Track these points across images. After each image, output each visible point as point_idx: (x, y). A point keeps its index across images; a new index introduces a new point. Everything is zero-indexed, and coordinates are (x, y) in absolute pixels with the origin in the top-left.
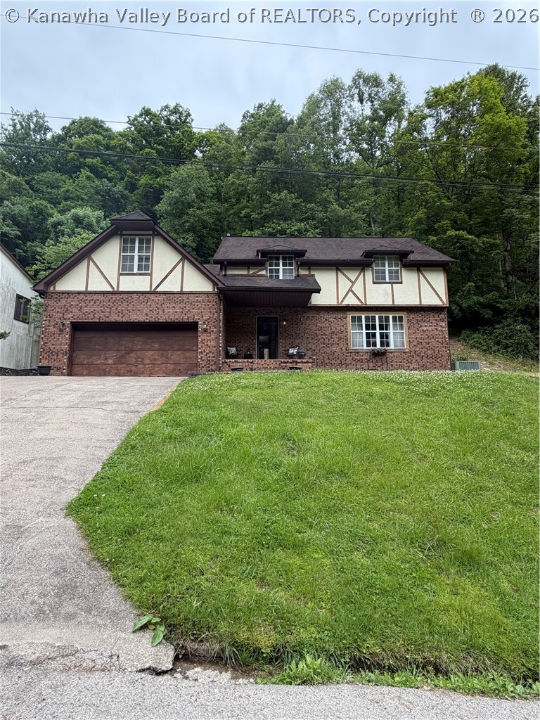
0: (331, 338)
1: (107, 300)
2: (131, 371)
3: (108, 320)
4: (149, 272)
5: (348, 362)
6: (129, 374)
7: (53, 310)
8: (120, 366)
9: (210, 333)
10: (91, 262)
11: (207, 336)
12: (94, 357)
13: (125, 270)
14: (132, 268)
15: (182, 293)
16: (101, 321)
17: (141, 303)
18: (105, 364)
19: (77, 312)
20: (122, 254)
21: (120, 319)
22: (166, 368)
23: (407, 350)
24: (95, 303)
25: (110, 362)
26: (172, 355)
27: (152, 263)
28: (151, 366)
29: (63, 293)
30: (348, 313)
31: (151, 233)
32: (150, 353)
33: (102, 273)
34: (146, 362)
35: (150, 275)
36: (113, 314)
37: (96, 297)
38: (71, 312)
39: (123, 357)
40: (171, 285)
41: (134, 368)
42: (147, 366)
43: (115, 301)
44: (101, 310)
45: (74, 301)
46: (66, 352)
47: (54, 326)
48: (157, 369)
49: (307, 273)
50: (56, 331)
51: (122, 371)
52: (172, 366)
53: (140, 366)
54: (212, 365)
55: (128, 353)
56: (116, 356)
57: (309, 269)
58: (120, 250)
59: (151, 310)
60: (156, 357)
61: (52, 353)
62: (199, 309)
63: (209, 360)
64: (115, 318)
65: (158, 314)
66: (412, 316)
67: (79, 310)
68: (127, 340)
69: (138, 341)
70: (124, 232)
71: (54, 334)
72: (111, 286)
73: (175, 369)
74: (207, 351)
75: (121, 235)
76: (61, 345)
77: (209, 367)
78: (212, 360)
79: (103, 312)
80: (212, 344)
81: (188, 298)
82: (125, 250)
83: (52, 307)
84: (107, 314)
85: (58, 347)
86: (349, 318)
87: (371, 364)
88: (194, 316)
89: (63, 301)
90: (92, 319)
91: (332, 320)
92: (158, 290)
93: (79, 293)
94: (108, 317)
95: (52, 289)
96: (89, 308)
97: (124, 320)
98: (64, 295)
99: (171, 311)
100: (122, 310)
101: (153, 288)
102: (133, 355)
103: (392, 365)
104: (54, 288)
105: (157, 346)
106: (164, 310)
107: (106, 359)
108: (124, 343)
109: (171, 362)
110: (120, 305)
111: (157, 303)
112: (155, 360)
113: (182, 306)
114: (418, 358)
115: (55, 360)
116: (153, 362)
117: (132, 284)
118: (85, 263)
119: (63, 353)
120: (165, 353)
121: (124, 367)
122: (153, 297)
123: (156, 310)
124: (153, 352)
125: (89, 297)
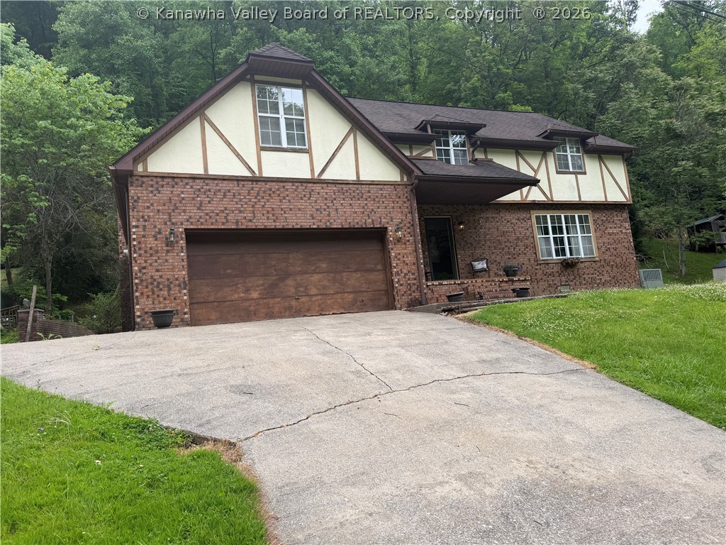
0: (517, 246)
1: (244, 192)
2: (290, 308)
3: (251, 225)
4: (307, 147)
5: (539, 276)
6: (287, 313)
7: (148, 207)
8: (271, 301)
9: (405, 244)
10: (207, 125)
11: (402, 249)
12: (227, 289)
13: (268, 142)
14: (277, 139)
15: (358, 183)
16: (241, 227)
17: (302, 198)
18: (248, 300)
19: (194, 212)
20: (259, 114)
21: (270, 224)
22: (343, 299)
23: (597, 259)
24: (225, 196)
25: (255, 295)
26: (348, 279)
27: (309, 132)
28: (319, 297)
29: (163, 177)
30: (532, 212)
31: (299, 82)
32: (316, 277)
33: (229, 145)
34: (312, 293)
35: (309, 151)
36: (259, 215)
37: (225, 186)
38: (184, 211)
39: (274, 286)
40: (342, 170)
41: (294, 303)
42: (314, 298)
43: (258, 194)
44: (238, 209)
45: (187, 191)
46: (185, 282)
47: (154, 236)
48: (329, 302)
49: (483, 157)
50: (160, 245)
51: (277, 309)
52: (351, 296)
53: (303, 299)
54: (414, 292)
55: (283, 279)
56: (263, 285)
57: (485, 152)
58: (254, 107)
59: (317, 210)
60: (326, 283)
61: (158, 286)
62: (386, 208)
63: (409, 284)
64: (262, 222)
65: (329, 215)
66: (597, 216)
67: (199, 209)
68: (277, 257)
69: (295, 258)
70: (257, 77)
71: (157, 252)
72: (249, 168)
73: (355, 301)
74: (405, 271)
75: (253, 82)
76: (173, 270)
77: (410, 295)
78: (414, 284)
79: (240, 212)
80: (410, 259)
81: (369, 192)
82: (263, 107)
83: (145, 201)
84: (250, 215)
85: (168, 274)
86: (534, 220)
87: (564, 279)
88: (380, 218)
89: (166, 191)
90: (223, 224)
91: (514, 221)
92: (324, 177)
93: (194, 178)
94: (250, 221)
95: (140, 168)
96: (216, 206)
97: (279, 225)
98: (166, 180)
99: (348, 210)
100: (273, 209)
101: (316, 174)
102: (290, 282)
103: (584, 278)
104: (145, 168)
105: (324, 265)
106: (337, 210)
107: (247, 290)
108: (273, 263)
109: (349, 290)
110: (268, 201)
111: (326, 199)
112: (325, 287)
113: (363, 202)
114: (608, 268)
115: (165, 299)
116: (322, 292)
117: (280, 165)
118: (196, 124)
119: (179, 285)
120: (338, 276)
121: (278, 303)
122: (317, 187)
123: (325, 210)
124: (320, 276)
125: (212, 186)
